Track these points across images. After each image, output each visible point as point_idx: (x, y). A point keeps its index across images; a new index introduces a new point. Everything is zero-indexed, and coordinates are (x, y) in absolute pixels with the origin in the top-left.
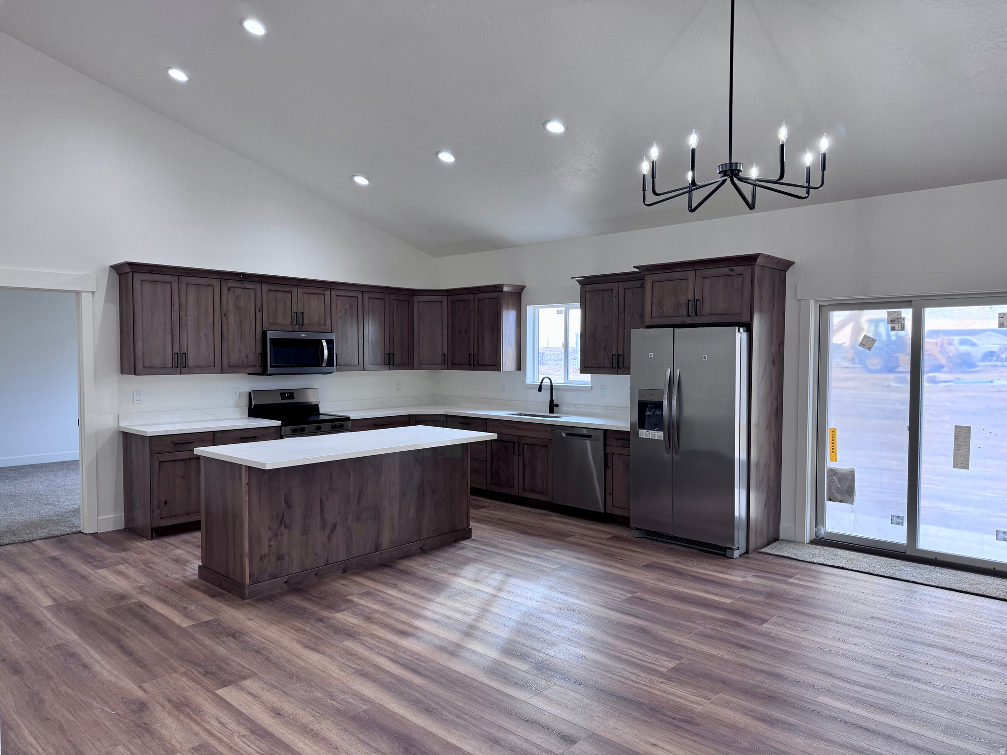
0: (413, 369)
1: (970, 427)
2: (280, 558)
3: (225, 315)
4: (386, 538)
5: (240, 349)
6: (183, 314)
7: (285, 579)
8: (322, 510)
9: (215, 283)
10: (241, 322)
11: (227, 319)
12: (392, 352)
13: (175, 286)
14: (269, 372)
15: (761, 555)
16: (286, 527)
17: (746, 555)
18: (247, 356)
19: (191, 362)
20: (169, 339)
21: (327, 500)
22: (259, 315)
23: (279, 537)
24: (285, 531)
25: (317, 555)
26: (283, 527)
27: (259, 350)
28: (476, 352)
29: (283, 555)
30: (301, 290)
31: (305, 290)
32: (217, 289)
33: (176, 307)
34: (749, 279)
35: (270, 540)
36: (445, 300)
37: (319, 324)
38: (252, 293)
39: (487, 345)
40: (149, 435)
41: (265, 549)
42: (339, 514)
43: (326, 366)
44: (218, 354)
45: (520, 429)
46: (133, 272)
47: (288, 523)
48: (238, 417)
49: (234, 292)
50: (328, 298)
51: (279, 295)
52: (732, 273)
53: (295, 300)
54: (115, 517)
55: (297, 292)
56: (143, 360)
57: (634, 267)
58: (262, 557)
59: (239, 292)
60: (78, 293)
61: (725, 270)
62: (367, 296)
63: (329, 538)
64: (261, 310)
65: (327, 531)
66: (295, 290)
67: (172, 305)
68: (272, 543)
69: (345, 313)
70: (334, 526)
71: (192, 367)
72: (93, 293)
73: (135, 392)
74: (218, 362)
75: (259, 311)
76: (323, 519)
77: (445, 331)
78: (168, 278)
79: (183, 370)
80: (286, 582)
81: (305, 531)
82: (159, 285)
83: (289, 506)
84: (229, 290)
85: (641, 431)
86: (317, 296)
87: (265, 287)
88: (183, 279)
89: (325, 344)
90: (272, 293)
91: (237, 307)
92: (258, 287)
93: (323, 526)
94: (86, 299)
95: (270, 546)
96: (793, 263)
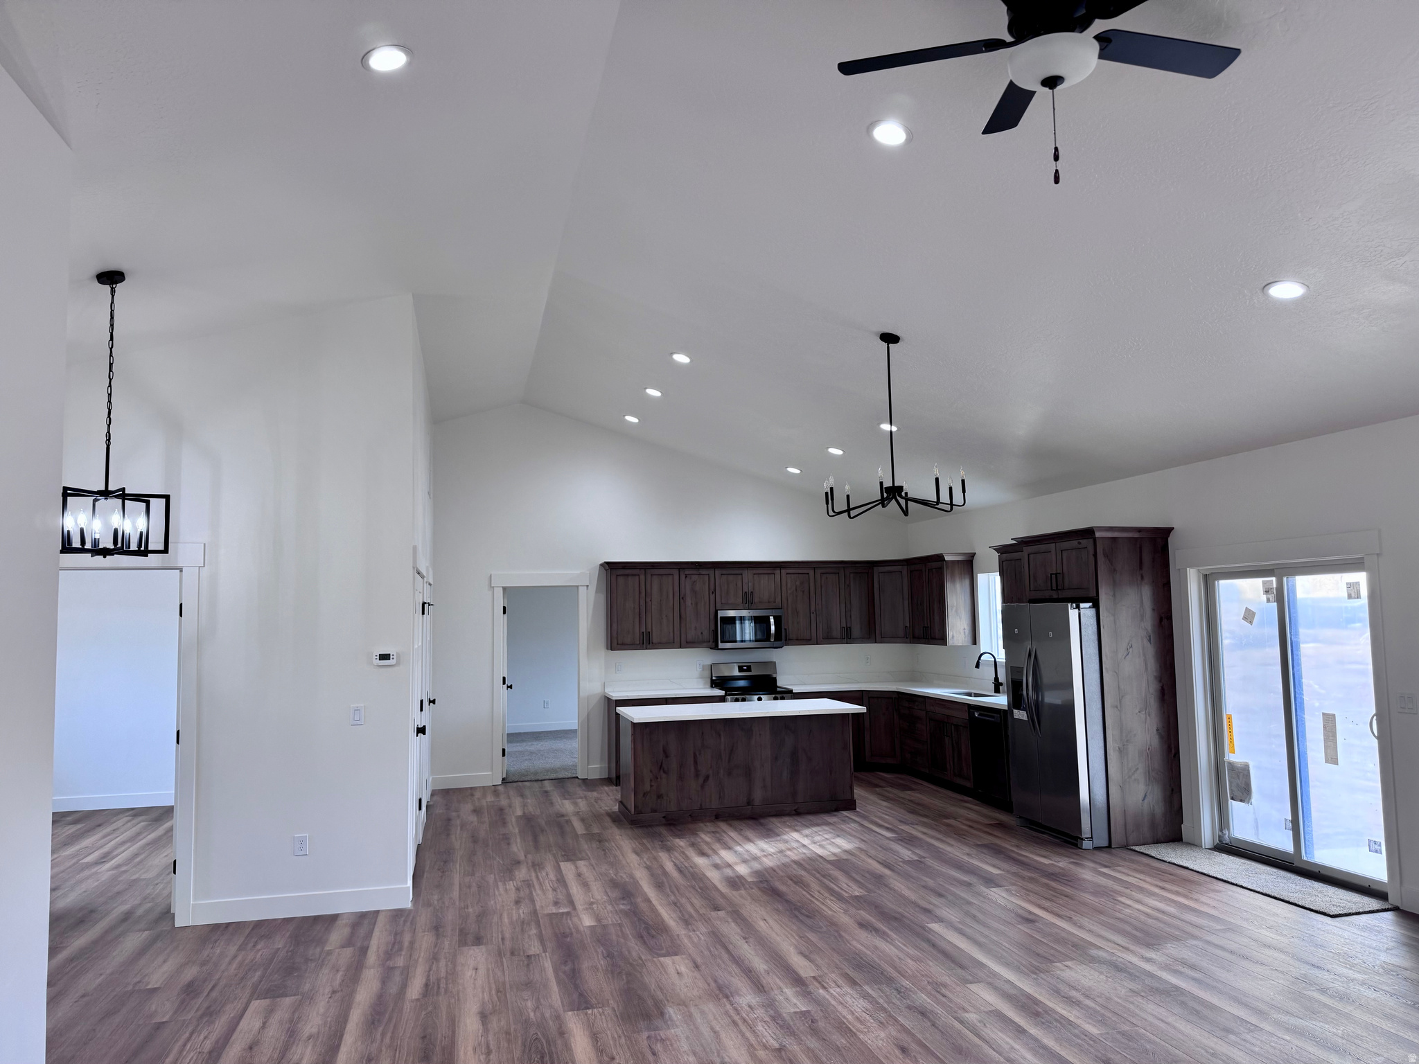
0: (876, 642)
1: (1334, 715)
2: (660, 796)
3: (683, 598)
4: (758, 795)
5: (696, 627)
6: (648, 600)
7: (664, 814)
8: (696, 762)
9: (676, 572)
10: (697, 604)
11: (685, 602)
12: (849, 626)
13: (642, 577)
14: (719, 647)
15: (1130, 852)
16: (664, 772)
17: (1108, 850)
18: (702, 633)
19: (655, 639)
20: (637, 620)
21: (700, 754)
22: (712, 597)
23: (659, 780)
24: (664, 776)
25: (691, 799)
26: (662, 771)
27: (713, 628)
28: (929, 625)
29: (662, 795)
30: (751, 572)
31: (755, 572)
32: (676, 577)
33: (643, 594)
34: (1092, 552)
35: (651, 781)
36: (905, 570)
37: (769, 602)
38: (707, 577)
39: (937, 618)
40: (614, 699)
41: (647, 787)
42: (711, 767)
43: (775, 641)
44: (677, 633)
45: (949, 708)
46: (611, 569)
47: (666, 769)
48: (701, 687)
49: (691, 578)
50: (778, 577)
51: (731, 578)
52: (1080, 546)
53: (745, 580)
54: (601, 767)
55: (747, 574)
56: (617, 638)
57: (1012, 539)
58: (644, 794)
59: (695, 578)
60: (577, 587)
61: (1074, 543)
62: (819, 572)
63: (703, 786)
64: (714, 592)
65: (701, 780)
66: (745, 573)
67: (640, 593)
68: (653, 784)
69: (796, 590)
70: (707, 778)
71: (656, 644)
72: (587, 586)
73: (617, 664)
74: (677, 639)
75: (713, 593)
76: (697, 771)
77: (906, 603)
78: (637, 571)
79: (648, 647)
80: (664, 817)
81: (681, 778)
82: (630, 578)
83: (667, 756)
84: (686, 577)
85: (1015, 711)
86: (766, 575)
87: (718, 572)
88: (648, 571)
89: (772, 620)
90: (725, 577)
91: (693, 591)
92: (711, 572)
93: (697, 775)
94: (582, 590)
95: (651, 786)
96: (1173, 528)
